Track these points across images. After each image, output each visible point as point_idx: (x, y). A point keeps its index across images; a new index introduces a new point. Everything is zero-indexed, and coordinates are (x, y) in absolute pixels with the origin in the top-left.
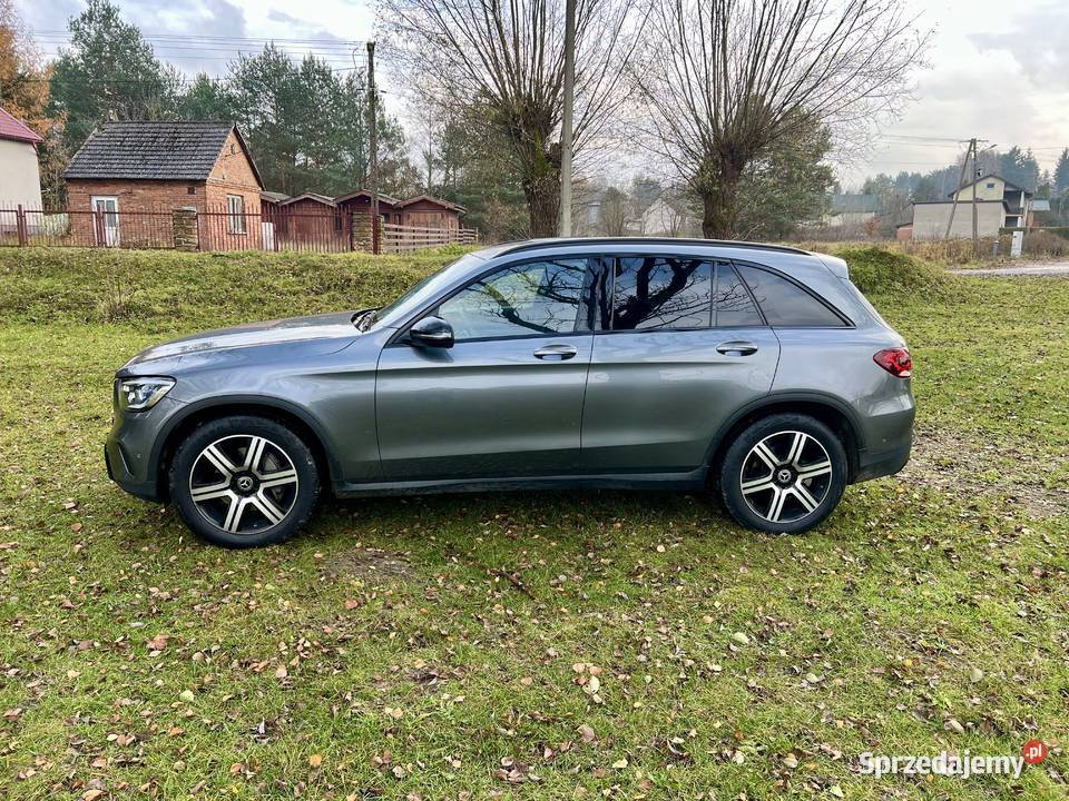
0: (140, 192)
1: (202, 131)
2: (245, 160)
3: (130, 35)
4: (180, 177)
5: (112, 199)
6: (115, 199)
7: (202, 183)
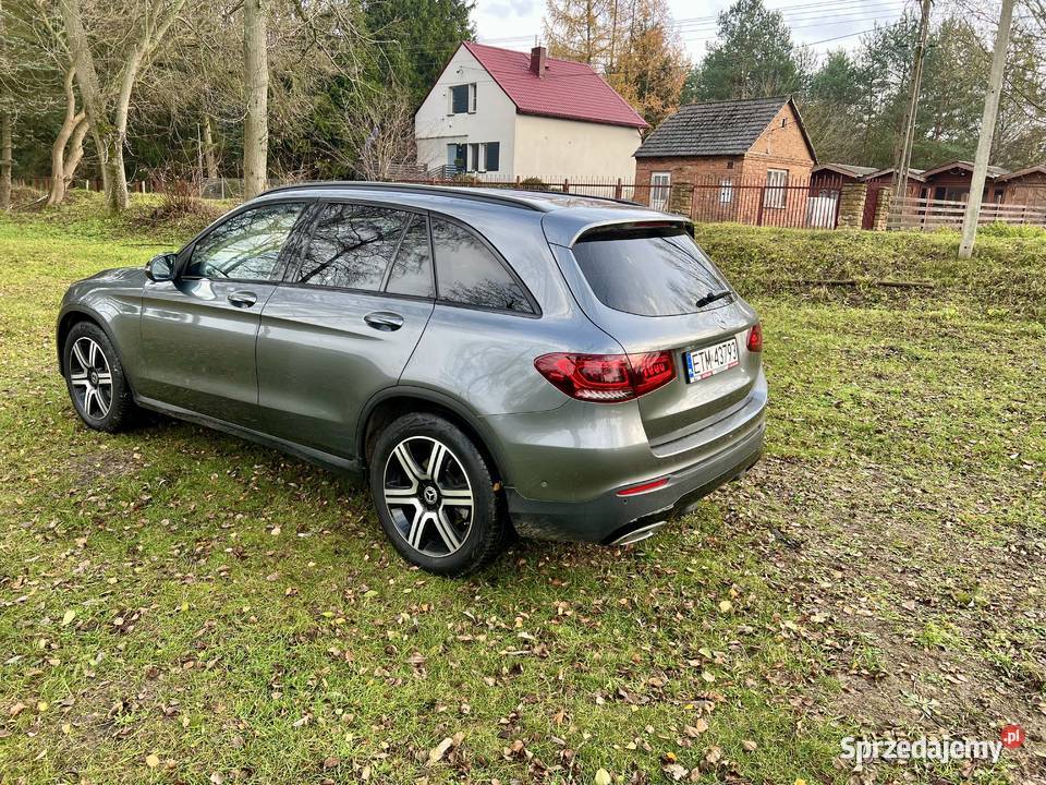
0: (689, 168)
1: (757, 106)
2: (798, 133)
3: (772, 21)
4: (723, 152)
5: (665, 175)
6: (668, 175)
7: (740, 157)
